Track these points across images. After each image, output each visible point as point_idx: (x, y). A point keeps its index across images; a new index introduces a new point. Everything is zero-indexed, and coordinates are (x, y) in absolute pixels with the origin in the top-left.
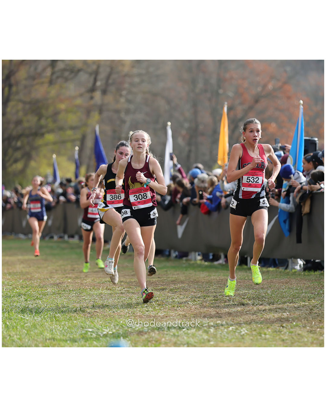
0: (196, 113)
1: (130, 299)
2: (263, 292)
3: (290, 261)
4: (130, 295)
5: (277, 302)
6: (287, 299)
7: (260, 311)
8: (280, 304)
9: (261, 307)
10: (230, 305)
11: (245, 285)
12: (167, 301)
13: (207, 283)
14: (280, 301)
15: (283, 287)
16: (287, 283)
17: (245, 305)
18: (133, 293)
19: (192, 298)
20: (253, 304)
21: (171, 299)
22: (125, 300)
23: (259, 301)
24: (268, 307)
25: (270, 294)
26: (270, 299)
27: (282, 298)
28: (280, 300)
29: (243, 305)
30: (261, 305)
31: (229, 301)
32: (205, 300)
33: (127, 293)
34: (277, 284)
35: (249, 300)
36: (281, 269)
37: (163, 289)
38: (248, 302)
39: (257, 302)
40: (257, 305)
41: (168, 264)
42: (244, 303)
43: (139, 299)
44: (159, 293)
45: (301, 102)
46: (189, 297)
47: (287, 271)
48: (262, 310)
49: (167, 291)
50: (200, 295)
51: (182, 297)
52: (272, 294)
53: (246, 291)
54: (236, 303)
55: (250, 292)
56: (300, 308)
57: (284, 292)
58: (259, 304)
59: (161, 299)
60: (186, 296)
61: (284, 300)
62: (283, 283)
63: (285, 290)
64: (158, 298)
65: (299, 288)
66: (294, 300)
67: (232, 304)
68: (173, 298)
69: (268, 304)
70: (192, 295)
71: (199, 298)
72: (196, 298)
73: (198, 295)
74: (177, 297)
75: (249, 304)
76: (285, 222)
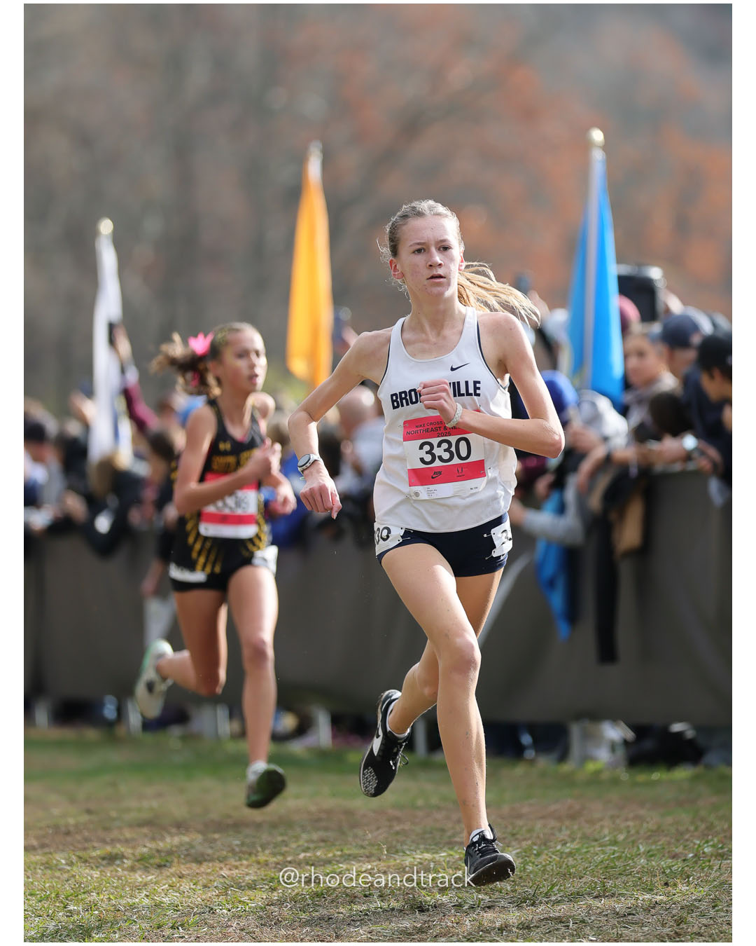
3: (575, 730)
5: (547, 895)
6: (583, 880)
7: (488, 931)
8: (558, 902)
9: (489, 915)
10: (374, 913)
11: (418, 829)
12: (132, 907)
14: (559, 890)
15: (564, 834)
16: (573, 817)
17: (428, 910)
19: (226, 889)
20: (458, 907)
21: (147, 896)
24: (514, 917)
27: (566, 876)
28: (556, 888)
29: (422, 910)
30: (489, 907)
31: (366, 896)
32: (275, 894)
34: (539, 825)
35: (443, 890)
36: (543, 762)
37: (111, 859)
38: (438, 896)
39: (471, 898)
40: (472, 908)
41: (115, 756)
42: (426, 902)
44: (96, 874)
45: (597, 136)
46: (215, 884)
47: (567, 768)
48: (494, 928)
49: (128, 863)
50: (255, 878)
51: (186, 886)
52: (525, 863)
53: (428, 856)
54: (393, 904)
55: (442, 859)
56: (635, 918)
57: (570, 854)
58: (479, 904)
59: (109, 899)
60: (201, 882)
61: (571, 886)
62: (559, 819)
63: (572, 846)
64: (98, 894)
65: (621, 837)
66: (609, 884)
67: (381, 908)
68: (155, 892)
69: (516, 904)
70: (224, 877)
71: (252, 886)
72: (240, 888)
73: (247, 878)
74: (170, 886)
75: (442, 905)
76: (551, 583)
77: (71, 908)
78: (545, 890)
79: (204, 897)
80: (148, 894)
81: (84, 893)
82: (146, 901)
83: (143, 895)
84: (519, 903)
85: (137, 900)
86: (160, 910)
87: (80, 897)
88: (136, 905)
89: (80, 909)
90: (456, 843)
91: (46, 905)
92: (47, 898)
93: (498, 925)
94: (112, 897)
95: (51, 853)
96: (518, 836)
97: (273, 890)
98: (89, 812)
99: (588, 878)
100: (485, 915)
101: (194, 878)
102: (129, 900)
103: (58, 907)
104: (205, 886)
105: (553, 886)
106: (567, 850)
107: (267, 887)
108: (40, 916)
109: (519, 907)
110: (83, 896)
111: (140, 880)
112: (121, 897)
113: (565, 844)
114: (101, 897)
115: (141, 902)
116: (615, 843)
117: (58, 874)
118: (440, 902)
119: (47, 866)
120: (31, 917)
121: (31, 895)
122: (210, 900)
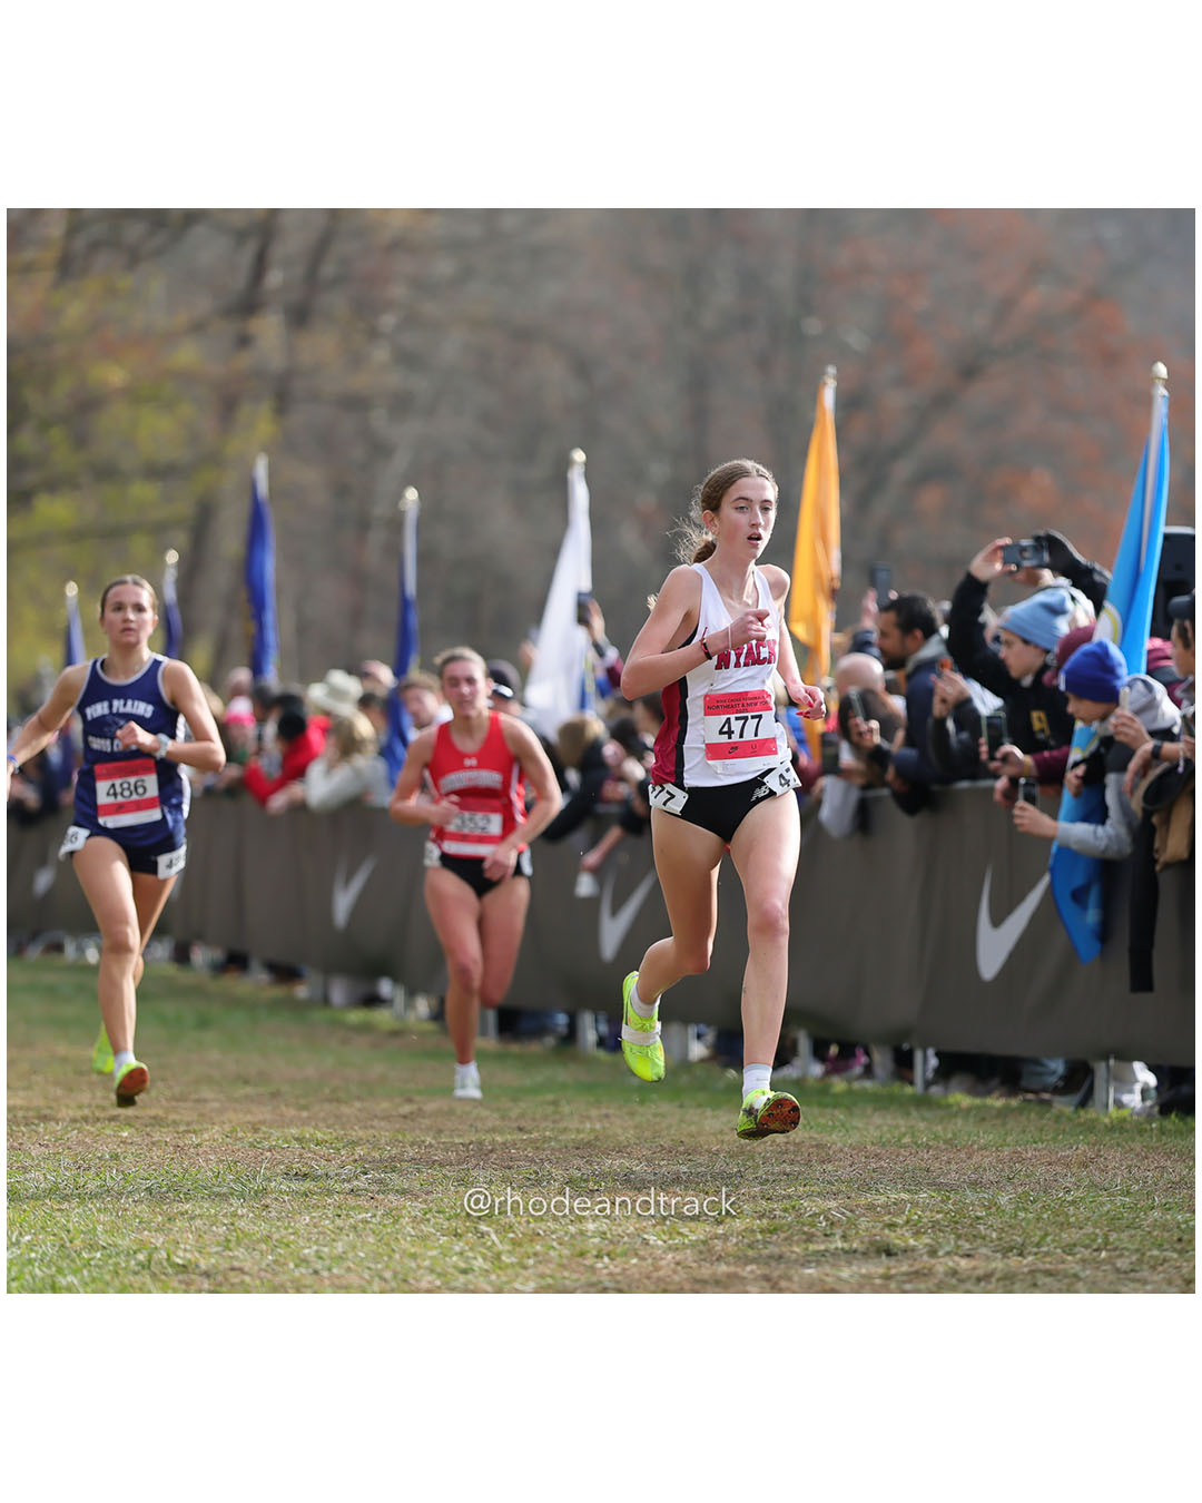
1: (391, 1217)
2: (978, 1199)
3: (1101, 1069)
4: (393, 1201)
5: (1038, 1245)
6: (1084, 1231)
9: (967, 1263)
10: (832, 1254)
14: (1053, 1241)
15: (1069, 1182)
16: (1083, 1165)
17: (896, 1254)
18: (403, 1192)
22: (367, 1222)
23: (959, 1237)
24: (997, 1265)
25: (1008, 1208)
26: (1006, 1232)
27: (1063, 1226)
28: (1049, 1239)
29: (889, 1253)
30: (968, 1255)
31: (826, 1235)
34: (1041, 1170)
35: (917, 1234)
36: (1062, 1106)
38: (910, 1240)
39: (948, 1242)
41: (563, 1073)
42: (895, 1245)
43: (428, 1220)
47: (1089, 1114)
48: (971, 1279)
52: (1018, 1210)
53: (905, 1196)
55: (921, 1201)
56: (1138, 1275)
57: (1073, 1202)
58: (957, 1251)
59: (528, 1222)
61: (1068, 1236)
62: (1067, 1165)
63: (1077, 1194)
65: (1135, 1188)
66: (1113, 1237)
69: (1000, 1253)
75: (913, 1249)
76: (1081, 896)
78: (1036, 1239)
79: (637, 1226)
82: (570, 1227)
84: (1006, 1251)
85: (560, 1225)
86: (583, 1237)
88: (559, 1231)
89: (493, 1230)
91: (453, 1224)
92: (457, 1216)
93: (976, 1273)
94: (531, 1220)
96: (1014, 1181)
98: (520, 1130)
99: (1089, 1229)
100: (962, 1262)
105: (1046, 1235)
106: (1070, 1198)
109: (1003, 1255)
110: (498, 1217)
113: (1068, 1191)
114: (518, 1218)
116: (1127, 1193)
118: (912, 1246)
121: (438, 1212)
122: (644, 1230)
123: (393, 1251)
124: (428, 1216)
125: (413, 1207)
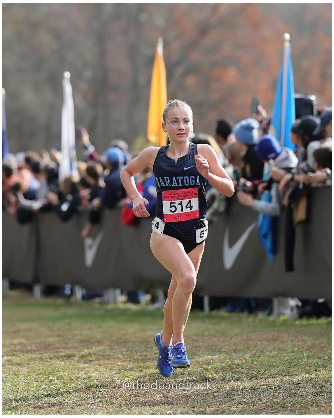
0: (102, 54)
1: (16, 375)
2: (238, 357)
3: (276, 302)
4: (15, 368)
5: (263, 375)
6: (279, 368)
7: (236, 391)
8: (268, 378)
9: (237, 383)
11: (206, 345)
12: (78, 378)
13: (141, 343)
14: (268, 373)
15: (271, 348)
16: (274, 340)
17: (210, 381)
18: (19, 364)
19: (120, 371)
20: (223, 379)
21: (85, 373)
22: (7, 377)
23: (232, 373)
24: (248, 384)
25: (250, 360)
26: (250, 370)
27: (271, 366)
28: (267, 372)
30: (237, 380)
31: (182, 374)
32: (142, 373)
33: (9, 365)
34: (259, 343)
35: (216, 372)
36: (261, 315)
37: (69, 357)
38: (214, 375)
39: (229, 376)
40: (229, 380)
41: (70, 311)
42: (209, 377)
43: (30, 375)
44: (62, 363)
45: (287, 36)
46: (115, 368)
47: (272, 318)
48: (239, 389)
49: (76, 359)
50: (133, 366)
51: (102, 369)
52: (253, 361)
53: (210, 357)
54: (194, 378)
55: (216, 359)
56: (302, 385)
57: (273, 357)
58: (233, 378)
59: (68, 374)
60: (109, 368)
61: (274, 371)
62: (268, 341)
63: (274, 353)
64: (63, 372)
65: (296, 349)
66: (291, 370)
67: (189, 380)
68: (88, 372)
69: (249, 379)
70: (119, 365)
71: (131, 370)
72: (126, 370)
73: (129, 366)
74: (95, 369)
75: (216, 379)
76: (265, 236)
77: (51, 378)
78: (262, 372)
79: (110, 374)
80: (85, 372)
81: (57, 371)
82: (85, 375)
83: (83, 373)
85: (80, 375)
86: (91, 380)
87: (55, 373)
88: (80, 377)
89: (55, 378)
90: (222, 351)
91: (40, 377)
92: (41, 373)
93: (241, 388)
94: (69, 374)
95: (42, 354)
96: (250, 348)
97: (141, 371)
98: (59, 336)
99: (281, 367)
100: (235, 383)
101: (106, 365)
102: (77, 375)
103: (46, 377)
104: (111, 369)
105: (266, 371)
106: (272, 355)
107: (138, 370)
108: (38, 381)
109: (250, 380)
110: (57, 373)
111: (82, 366)
112: (74, 374)
113: (271, 352)
114: (65, 373)
115: (82, 376)
116: (293, 352)
117: (45, 363)
118: (215, 377)
119: (41, 359)
120: (34, 382)
121: (34, 372)
122: (113, 375)
123: (18, 389)
124: (30, 374)
125: (24, 370)
